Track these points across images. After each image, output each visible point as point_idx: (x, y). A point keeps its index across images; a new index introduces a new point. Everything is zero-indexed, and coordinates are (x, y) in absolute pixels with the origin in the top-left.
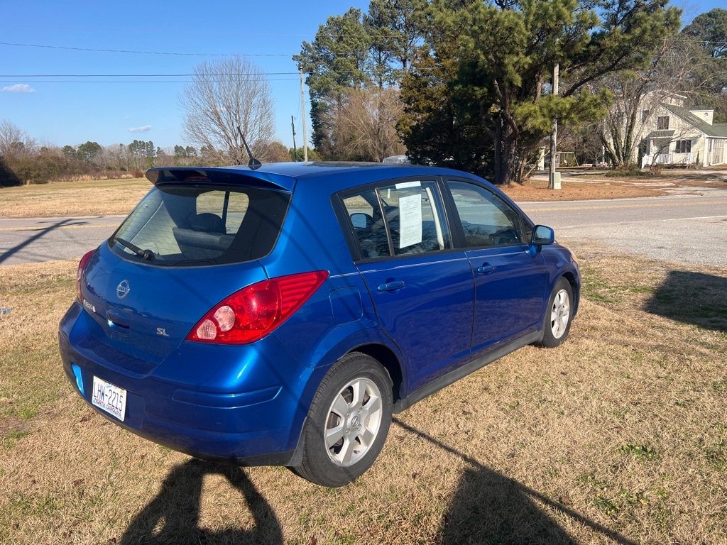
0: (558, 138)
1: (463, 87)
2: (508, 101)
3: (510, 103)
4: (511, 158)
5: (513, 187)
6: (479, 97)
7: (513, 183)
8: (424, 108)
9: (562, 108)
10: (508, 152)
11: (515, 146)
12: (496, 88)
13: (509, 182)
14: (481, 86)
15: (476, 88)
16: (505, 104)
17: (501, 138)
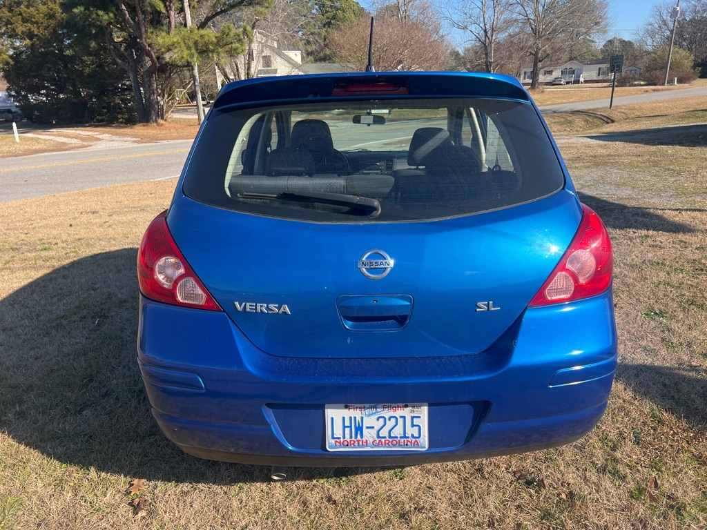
0: (200, 73)
1: (85, 10)
2: (143, 30)
3: (146, 31)
4: (154, 93)
5: (162, 125)
6: (105, 23)
7: (160, 121)
8: (23, 32)
9: (209, 41)
10: (149, 86)
11: (156, 80)
12: (126, 15)
13: (156, 121)
14: (106, 10)
15: (101, 13)
16: (141, 32)
17: (136, 72)
